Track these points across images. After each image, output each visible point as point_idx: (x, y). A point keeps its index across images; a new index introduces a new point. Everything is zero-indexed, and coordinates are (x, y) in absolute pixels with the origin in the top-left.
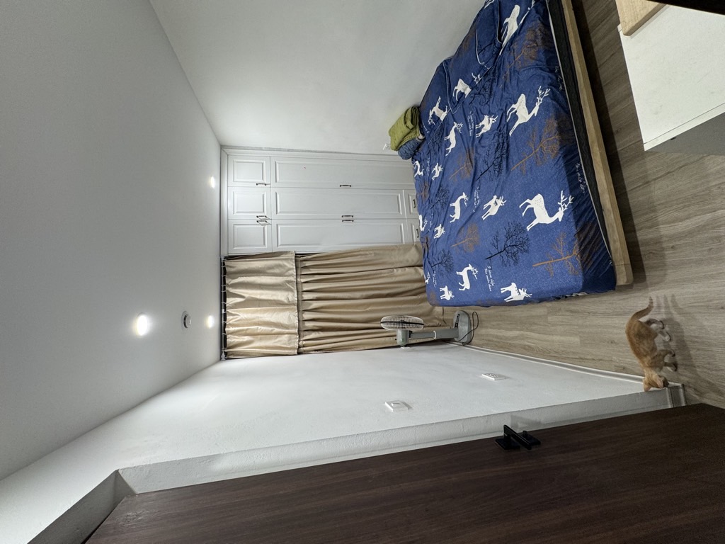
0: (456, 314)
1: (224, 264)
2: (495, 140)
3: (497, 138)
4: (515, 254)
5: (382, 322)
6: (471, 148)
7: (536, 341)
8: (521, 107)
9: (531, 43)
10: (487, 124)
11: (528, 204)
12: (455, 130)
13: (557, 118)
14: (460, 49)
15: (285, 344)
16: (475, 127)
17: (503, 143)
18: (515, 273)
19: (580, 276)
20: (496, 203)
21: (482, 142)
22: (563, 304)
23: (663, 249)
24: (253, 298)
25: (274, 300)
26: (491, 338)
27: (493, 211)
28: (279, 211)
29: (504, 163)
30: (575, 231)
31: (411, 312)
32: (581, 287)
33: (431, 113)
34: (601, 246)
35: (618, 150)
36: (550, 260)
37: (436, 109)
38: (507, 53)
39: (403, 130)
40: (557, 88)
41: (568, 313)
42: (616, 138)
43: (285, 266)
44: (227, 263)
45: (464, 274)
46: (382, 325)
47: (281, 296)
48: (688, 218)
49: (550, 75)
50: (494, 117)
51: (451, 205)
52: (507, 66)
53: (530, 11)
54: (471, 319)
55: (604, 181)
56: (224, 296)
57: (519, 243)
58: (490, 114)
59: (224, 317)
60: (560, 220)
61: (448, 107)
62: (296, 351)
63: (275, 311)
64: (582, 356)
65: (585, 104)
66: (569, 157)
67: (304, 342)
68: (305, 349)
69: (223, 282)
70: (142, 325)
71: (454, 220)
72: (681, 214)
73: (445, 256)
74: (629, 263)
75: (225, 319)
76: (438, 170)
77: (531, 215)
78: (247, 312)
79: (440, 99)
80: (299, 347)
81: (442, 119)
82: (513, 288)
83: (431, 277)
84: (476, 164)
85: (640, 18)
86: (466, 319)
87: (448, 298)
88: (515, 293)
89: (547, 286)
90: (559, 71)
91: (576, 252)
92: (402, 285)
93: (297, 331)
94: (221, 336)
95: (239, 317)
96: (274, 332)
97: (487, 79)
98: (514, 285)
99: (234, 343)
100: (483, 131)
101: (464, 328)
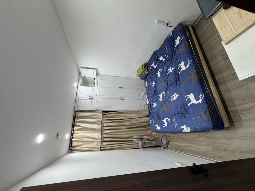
0: (161, 135)
1: (75, 114)
2: (174, 75)
3: (175, 74)
4: (184, 114)
5: (133, 138)
6: (165, 77)
7: (194, 148)
8: (182, 65)
9: (184, 47)
10: (171, 70)
11: (188, 96)
12: (160, 71)
13: (196, 69)
14: (161, 48)
15: (95, 146)
16: (167, 71)
17: (177, 76)
18: (185, 121)
19: (211, 123)
20: (176, 96)
21: (170, 75)
22: (204, 134)
23: (239, 114)
24: (85, 127)
25: (93, 128)
26: (176, 146)
27: (175, 98)
28: (97, 95)
29: (178, 82)
30: (207, 107)
31: (144, 134)
32: (212, 128)
33: (151, 66)
34: (217, 113)
35: (217, 80)
36: (199, 117)
37: (153, 65)
38: (176, 50)
39: (141, 70)
40: (194, 60)
41: (206, 137)
42: (215, 76)
43: (98, 115)
44: (77, 113)
45: (165, 120)
46: (134, 140)
47: (95, 126)
48: (246, 103)
49: (192, 56)
50: (173, 68)
51: (159, 96)
52: (177, 53)
53: (183, 38)
54: (167, 138)
55: (214, 90)
56: (73, 126)
57: (185, 110)
58: (172, 67)
59: (72, 134)
60: (201, 103)
61: (157, 64)
62: (99, 149)
63: (92, 132)
64: (214, 156)
65: (203, 65)
66: (201, 82)
67: (103, 146)
68: (103, 148)
69: (74, 120)
70: (40, 138)
71: (160, 101)
72: (243, 102)
73: (157, 113)
74: (228, 119)
75: (73, 135)
76: (154, 84)
77: (189, 100)
78: (82, 133)
79: (154, 62)
80: (101, 148)
81: (155, 68)
82: (184, 127)
83: (152, 121)
84: (168, 82)
85: (230, 40)
86: (165, 138)
87: (159, 129)
88: (186, 129)
89: (198, 127)
90: (194, 55)
91: (208, 114)
92: (141, 124)
93: (100, 141)
94: (70, 142)
95: (78, 134)
96: (91, 141)
97: (170, 56)
98: (185, 126)
99: (75, 146)
100: (169, 72)
101: (165, 141)
